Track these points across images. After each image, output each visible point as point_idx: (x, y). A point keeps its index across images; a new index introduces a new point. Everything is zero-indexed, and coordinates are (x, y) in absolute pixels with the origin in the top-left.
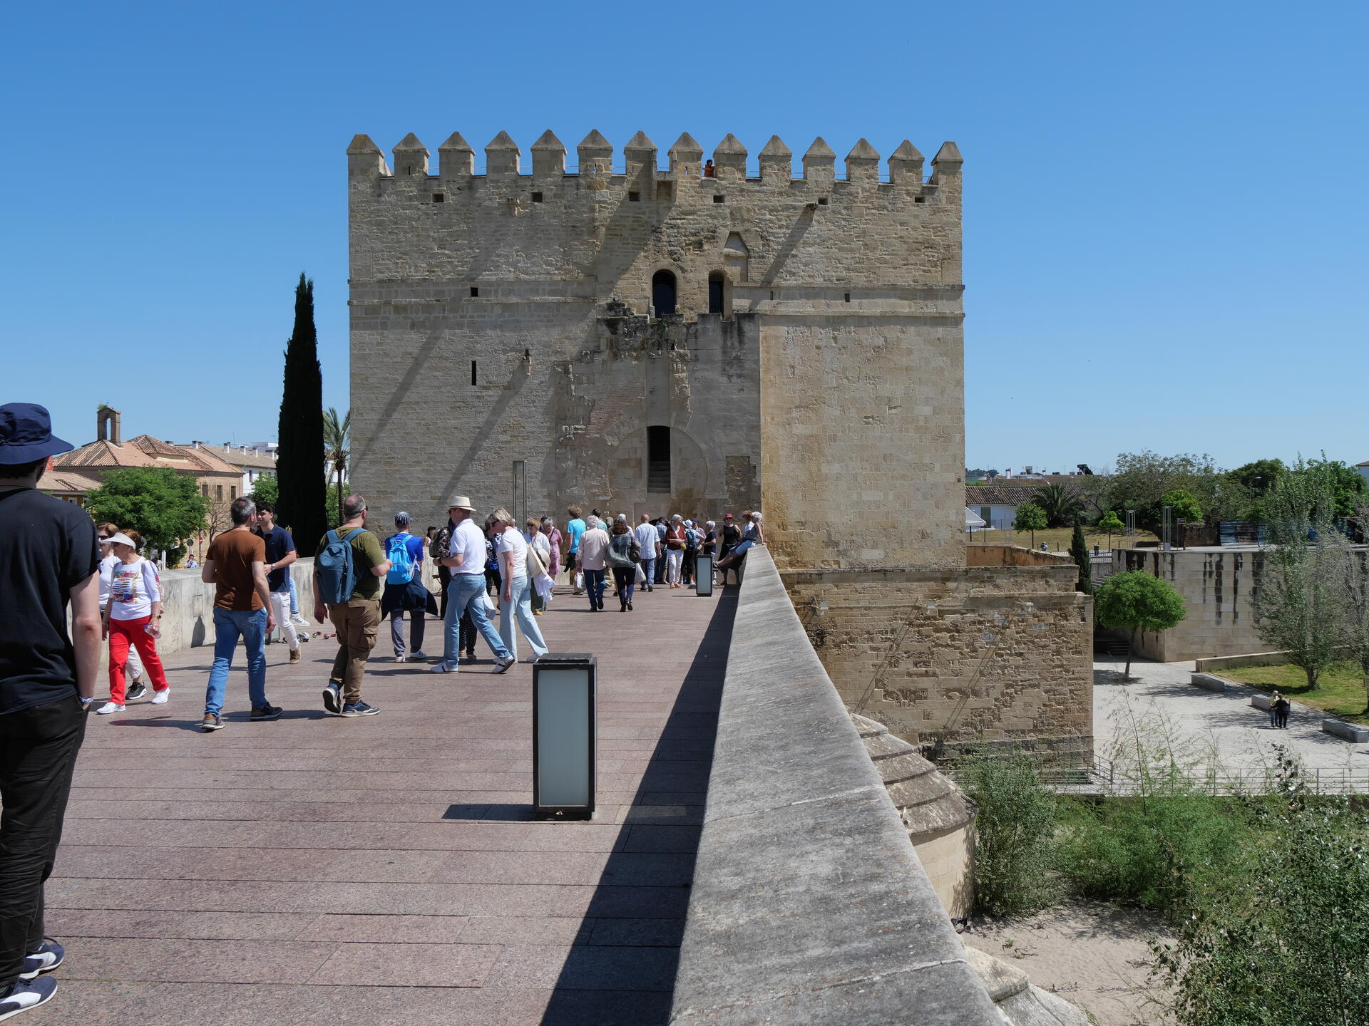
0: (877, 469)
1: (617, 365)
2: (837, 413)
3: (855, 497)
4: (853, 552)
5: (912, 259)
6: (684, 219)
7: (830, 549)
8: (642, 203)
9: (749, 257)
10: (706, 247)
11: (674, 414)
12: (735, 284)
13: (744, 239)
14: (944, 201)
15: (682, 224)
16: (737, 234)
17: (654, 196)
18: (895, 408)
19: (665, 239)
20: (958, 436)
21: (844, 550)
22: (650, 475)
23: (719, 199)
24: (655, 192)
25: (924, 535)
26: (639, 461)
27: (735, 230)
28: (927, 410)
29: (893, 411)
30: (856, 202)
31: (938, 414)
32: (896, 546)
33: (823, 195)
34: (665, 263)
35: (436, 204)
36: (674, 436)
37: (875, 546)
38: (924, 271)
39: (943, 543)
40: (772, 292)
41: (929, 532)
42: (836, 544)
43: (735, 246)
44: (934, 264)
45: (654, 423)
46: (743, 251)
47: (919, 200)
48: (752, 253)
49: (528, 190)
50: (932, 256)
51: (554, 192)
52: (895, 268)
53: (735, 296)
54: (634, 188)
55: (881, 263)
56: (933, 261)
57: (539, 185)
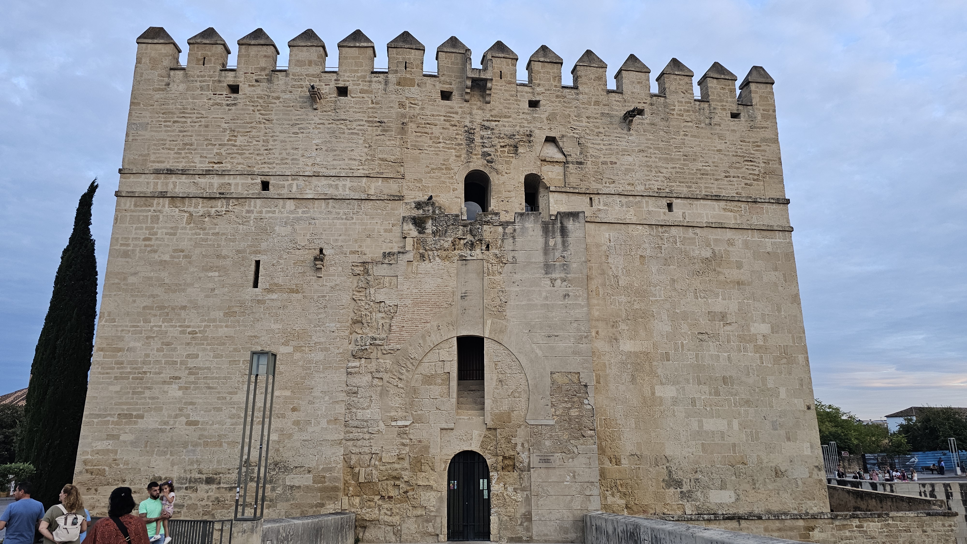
0: (717, 394)
1: (425, 267)
2: (668, 329)
3: (695, 426)
4: (699, 494)
5: (732, 172)
6: (499, 121)
7: (672, 490)
8: (455, 103)
9: (567, 162)
10: (521, 150)
11: (489, 322)
12: (552, 189)
13: (561, 144)
14: (759, 118)
15: (496, 125)
16: (553, 140)
17: (467, 96)
18: (730, 324)
19: (478, 140)
20: (801, 358)
21: (689, 491)
22: (459, 396)
23: (534, 104)
24: (469, 91)
25: (778, 473)
26: (447, 379)
27: (552, 135)
28: (763, 328)
29: (728, 328)
30: (673, 115)
31: (777, 332)
32: (747, 486)
33: (640, 106)
34: (478, 164)
35: (230, 95)
36: (488, 348)
37: (723, 487)
38: (746, 184)
39: (800, 482)
40: (591, 199)
41: (783, 470)
42: (679, 484)
43: (551, 152)
44: (756, 177)
45: (465, 333)
46: (559, 157)
47: (735, 116)
48: (569, 159)
49: (333, 85)
50: (753, 170)
51: (361, 87)
52: (717, 180)
53: (551, 200)
54: (446, 88)
55: (703, 174)
56: (755, 175)
57: (344, 81)
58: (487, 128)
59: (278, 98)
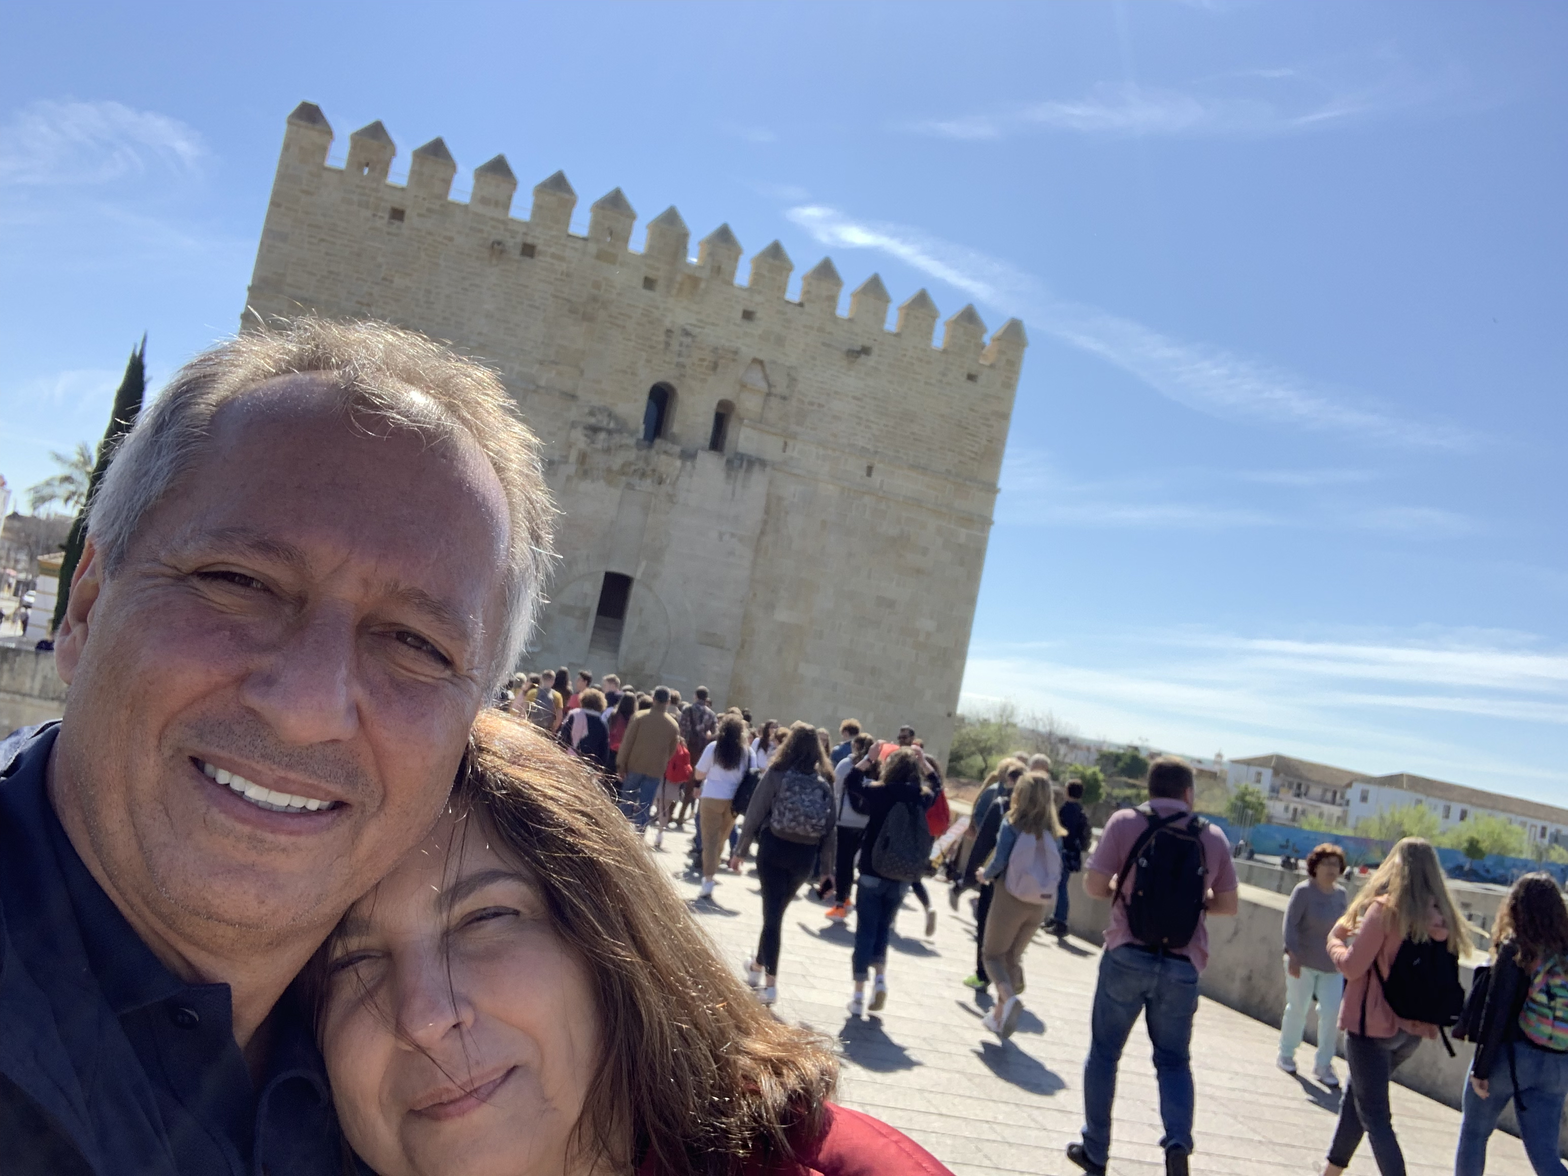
0: (861, 683)
1: (586, 486)
2: (830, 605)
5: (949, 444)
6: (704, 328)
8: (658, 295)
9: (769, 394)
10: (721, 368)
11: (644, 564)
12: (746, 421)
13: (768, 371)
14: (998, 386)
15: (700, 333)
16: (761, 363)
17: (674, 292)
18: (896, 613)
19: (675, 346)
20: (957, 663)
22: (594, 633)
23: (748, 315)
24: (677, 286)
26: (585, 614)
27: (760, 356)
28: (929, 624)
29: (892, 617)
30: (903, 362)
31: (942, 632)
33: (867, 343)
34: (669, 375)
35: (393, 221)
36: (636, 591)
38: (960, 462)
40: (786, 444)
43: (756, 377)
44: (973, 455)
45: (615, 569)
46: (763, 386)
47: (971, 377)
48: (773, 390)
49: (519, 239)
50: (973, 446)
51: (553, 250)
52: (929, 449)
53: (742, 436)
54: (652, 274)
55: (915, 439)
56: (972, 452)
57: (534, 237)
58: (687, 333)
59: (451, 239)
